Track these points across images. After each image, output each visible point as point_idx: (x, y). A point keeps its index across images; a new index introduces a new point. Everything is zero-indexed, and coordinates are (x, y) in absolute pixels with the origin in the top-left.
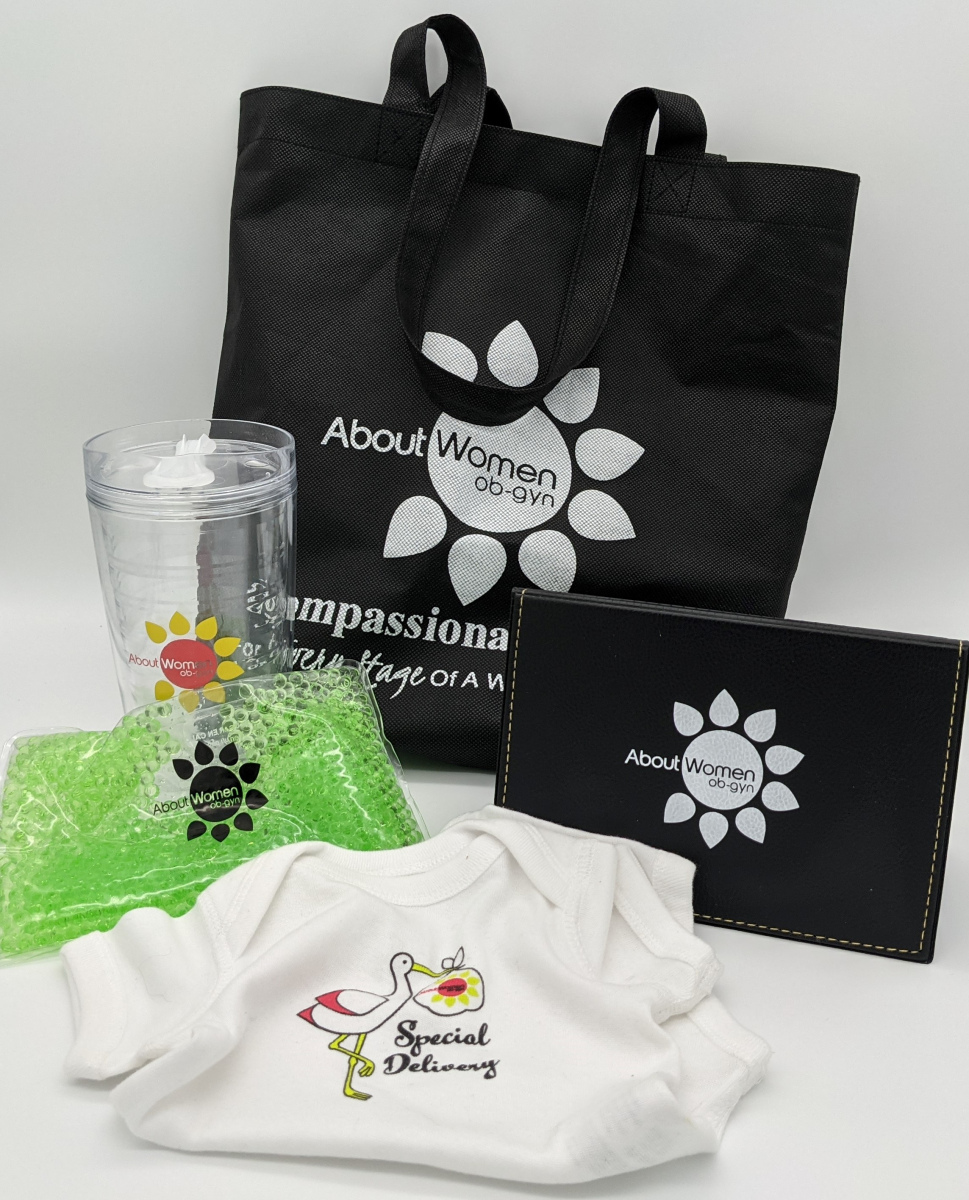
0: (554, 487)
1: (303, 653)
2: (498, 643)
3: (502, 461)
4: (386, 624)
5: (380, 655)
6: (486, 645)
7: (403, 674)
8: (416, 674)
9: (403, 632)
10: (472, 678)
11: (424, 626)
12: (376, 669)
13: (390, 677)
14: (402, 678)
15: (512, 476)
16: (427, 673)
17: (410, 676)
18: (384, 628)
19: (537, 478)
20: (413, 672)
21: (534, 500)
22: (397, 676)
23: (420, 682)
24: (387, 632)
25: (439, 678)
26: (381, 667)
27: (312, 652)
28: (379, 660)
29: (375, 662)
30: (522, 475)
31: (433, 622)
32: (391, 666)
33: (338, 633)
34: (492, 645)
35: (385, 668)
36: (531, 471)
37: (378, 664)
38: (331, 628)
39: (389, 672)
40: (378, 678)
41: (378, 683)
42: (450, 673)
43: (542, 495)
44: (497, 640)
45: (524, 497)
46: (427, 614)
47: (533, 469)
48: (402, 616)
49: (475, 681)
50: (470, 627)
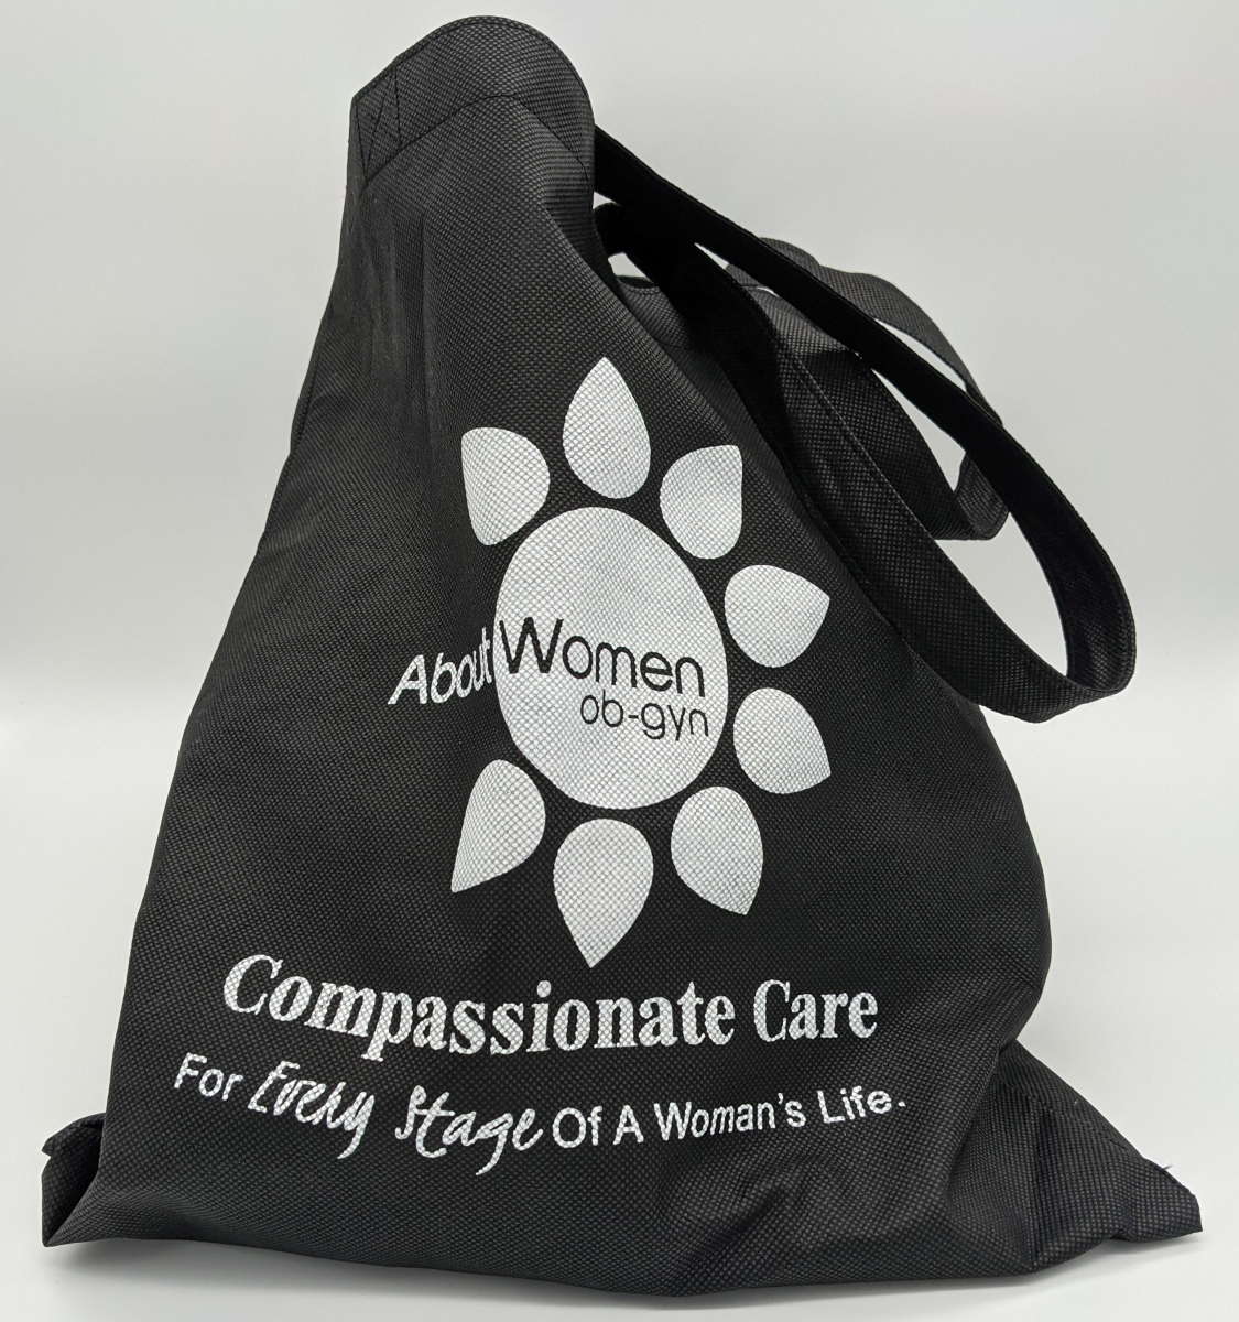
0: (702, 694)
1: (305, 1089)
2: (656, 1031)
3: (615, 653)
4: (450, 1028)
5: (445, 1097)
6: (636, 1039)
7: (497, 1128)
8: (523, 1126)
9: (487, 1044)
10: (628, 1123)
11: (527, 1025)
12: (441, 1124)
13: (471, 1136)
14: (496, 1137)
15: (634, 685)
16: (543, 1121)
17: (511, 1131)
18: (446, 1038)
19: (674, 679)
20: (516, 1122)
21: (679, 728)
22: (484, 1132)
23: (532, 1141)
24: (455, 1047)
25: (570, 1127)
26: (449, 1120)
27: (322, 1088)
28: (443, 1107)
29: (436, 1110)
30: (651, 677)
31: (541, 1011)
32: (472, 1116)
33: (374, 1053)
34: (647, 1038)
35: (458, 1120)
36: (663, 666)
37: (443, 1113)
38: (364, 1043)
39: (467, 1128)
40: (448, 1139)
41: (448, 1147)
42: (587, 1114)
43: (687, 715)
44: (652, 1023)
45: (662, 726)
46: (530, 998)
47: (664, 660)
48: (480, 1009)
49: (635, 1128)
50: (606, 1007)
